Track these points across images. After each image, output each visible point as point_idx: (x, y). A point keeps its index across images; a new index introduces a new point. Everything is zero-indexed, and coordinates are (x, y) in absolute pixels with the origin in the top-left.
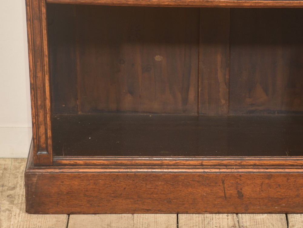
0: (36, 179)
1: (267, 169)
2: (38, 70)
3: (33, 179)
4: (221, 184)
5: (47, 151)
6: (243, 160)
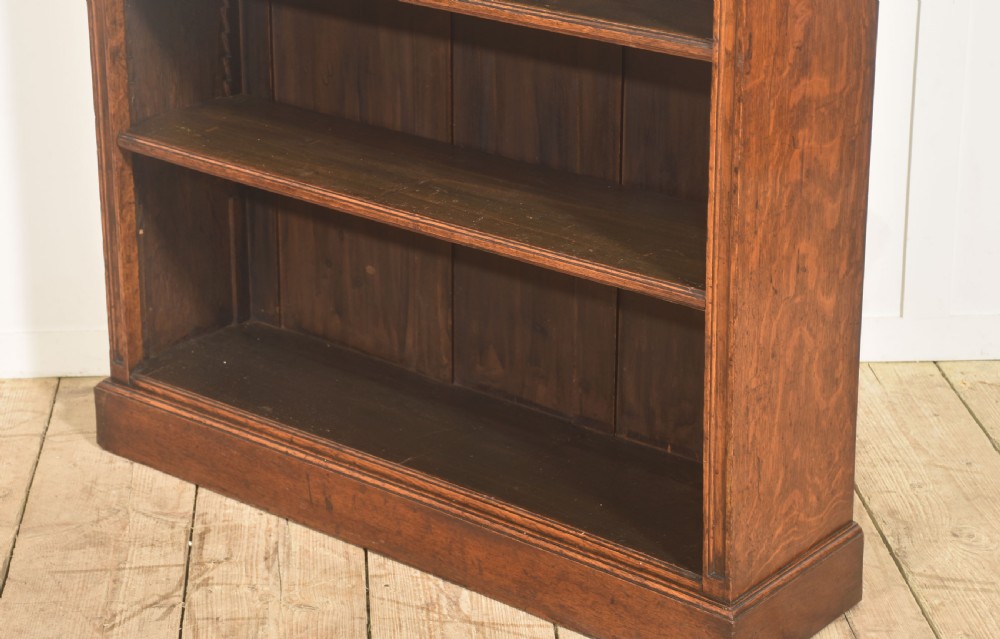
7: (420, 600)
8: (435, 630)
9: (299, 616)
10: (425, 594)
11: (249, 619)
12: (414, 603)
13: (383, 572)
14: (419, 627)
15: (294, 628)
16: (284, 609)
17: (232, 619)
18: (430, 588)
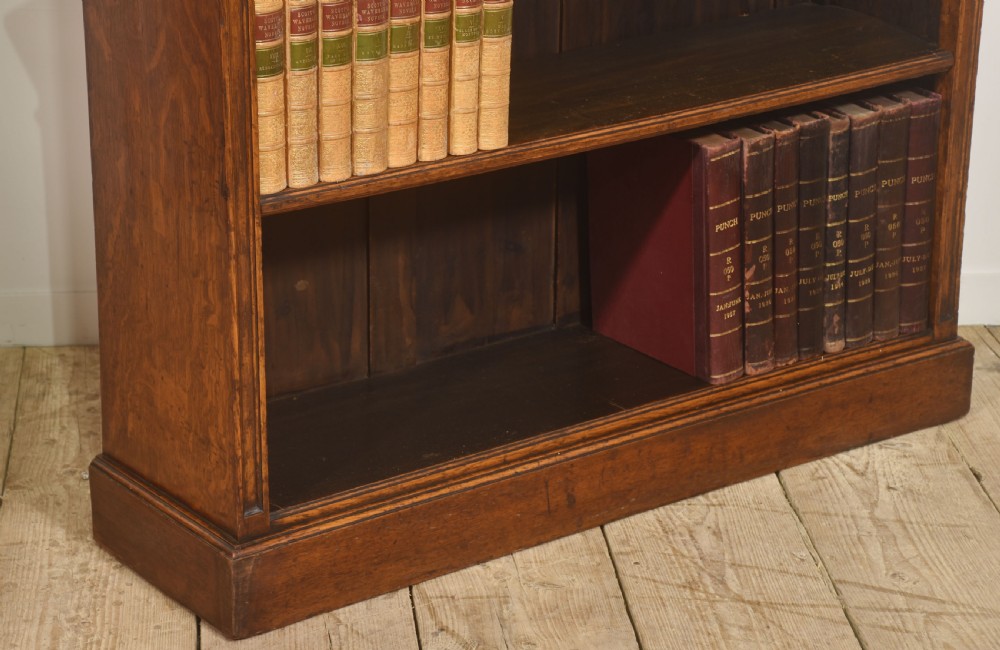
0: (251, 567)
1: (607, 440)
2: (244, 352)
3: (247, 568)
4: (543, 490)
5: (261, 507)
6: (566, 435)
7: (680, 578)
8: (705, 610)
9: (545, 595)
10: (684, 572)
11: (488, 597)
12: (673, 581)
13: (628, 549)
14: (686, 606)
15: (543, 606)
16: (525, 588)
17: (470, 598)
18: (687, 566)
